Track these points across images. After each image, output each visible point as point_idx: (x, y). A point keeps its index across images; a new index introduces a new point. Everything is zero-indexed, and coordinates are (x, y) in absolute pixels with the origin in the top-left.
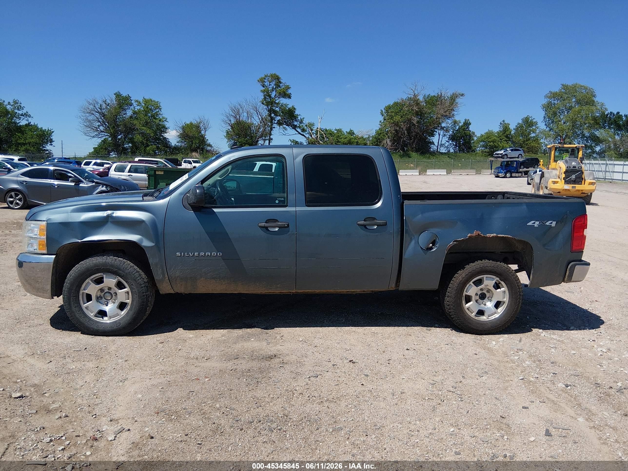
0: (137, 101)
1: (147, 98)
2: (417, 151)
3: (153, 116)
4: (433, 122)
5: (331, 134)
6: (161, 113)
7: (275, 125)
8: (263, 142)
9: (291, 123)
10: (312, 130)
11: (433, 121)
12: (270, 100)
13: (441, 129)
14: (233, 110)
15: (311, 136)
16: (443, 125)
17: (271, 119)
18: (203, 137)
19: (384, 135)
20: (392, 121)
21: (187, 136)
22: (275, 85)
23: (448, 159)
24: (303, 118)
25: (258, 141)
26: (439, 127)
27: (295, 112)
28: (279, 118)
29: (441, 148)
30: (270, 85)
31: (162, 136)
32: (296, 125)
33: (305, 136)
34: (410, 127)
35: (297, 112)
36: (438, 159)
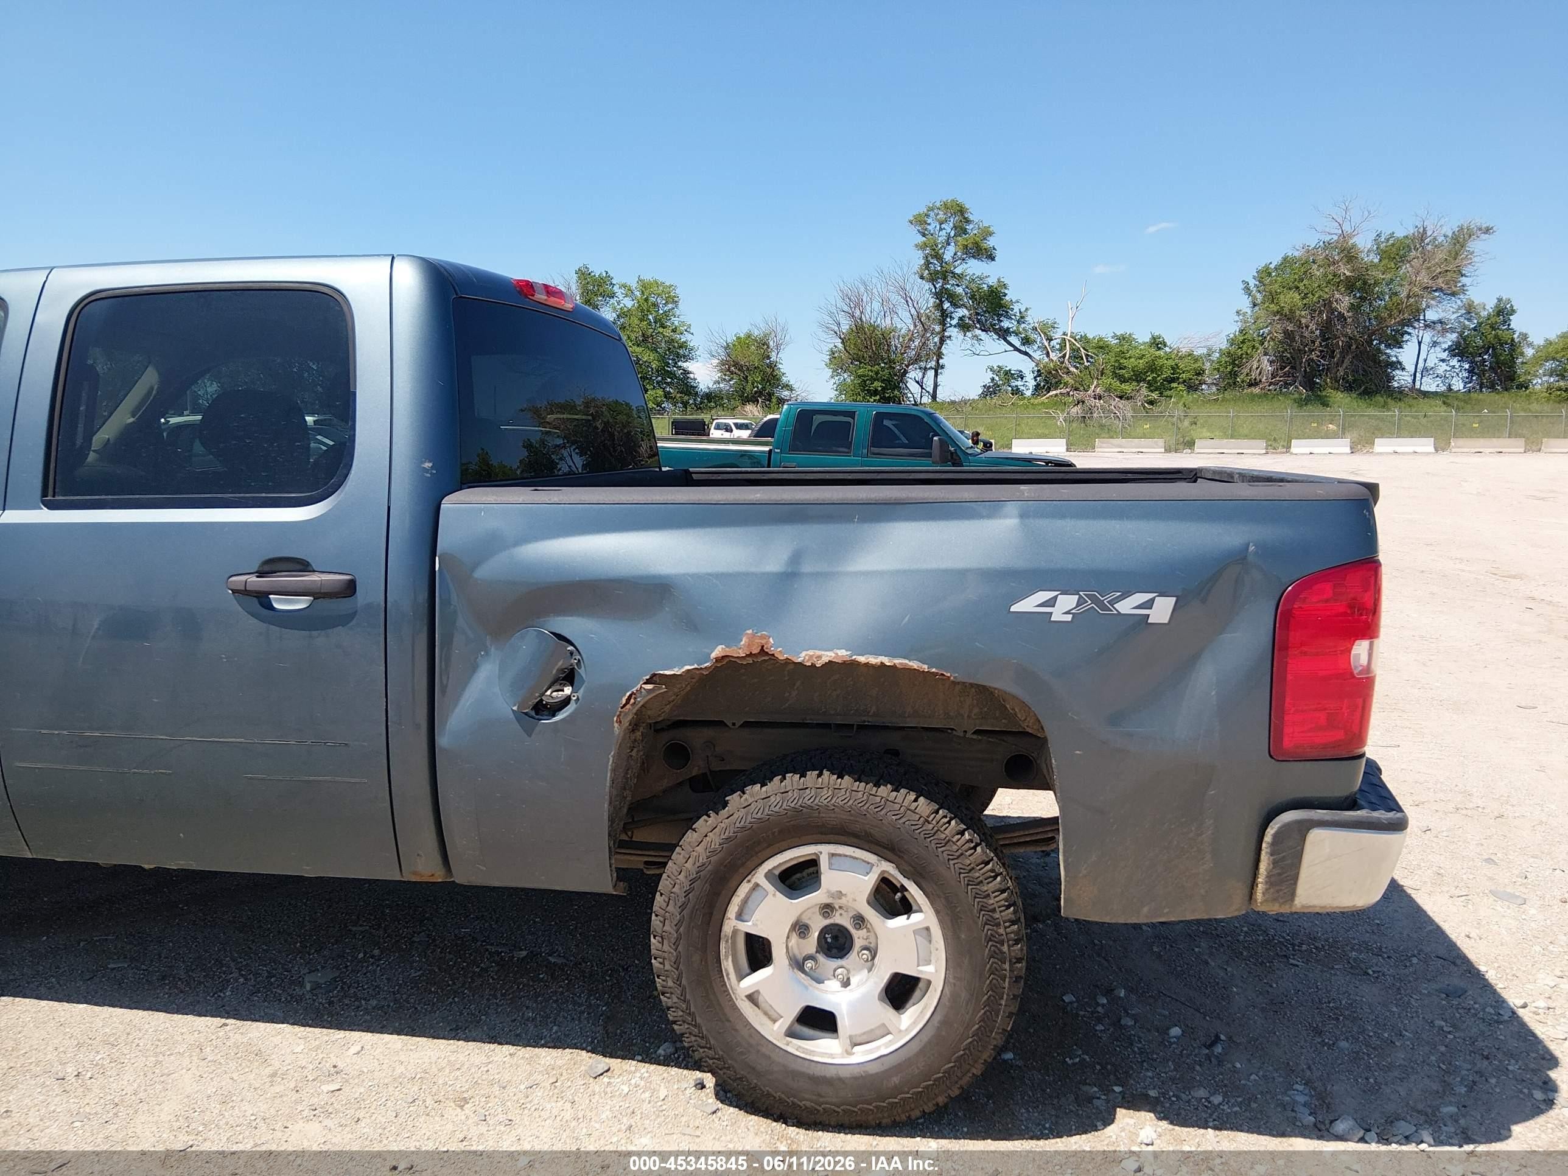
0: (624, 286)
1: (647, 277)
2: (1349, 388)
3: (661, 322)
4: (1400, 307)
5: (1102, 347)
6: (678, 313)
7: (953, 332)
8: (920, 375)
9: (995, 325)
10: (1050, 340)
11: (1398, 304)
12: (942, 267)
13: (1426, 326)
14: (846, 297)
15: (1048, 354)
16: (1431, 315)
17: (942, 316)
18: (772, 366)
19: (1254, 347)
20: (1274, 308)
21: (736, 364)
22: (955, 227)
23: (1444, 408)
24: (1027, 309)
25: (906, 372)
26: (1419, 320)
27: (1005, 295)
28: (962, 312)
29: (1424, 379)
30: (941, 229)
31: (679, 368)
32: (1008, 329)
33: (1030, 356)
34: (1329, 321)
35: (1011, 295)
36: (1414, 410)
